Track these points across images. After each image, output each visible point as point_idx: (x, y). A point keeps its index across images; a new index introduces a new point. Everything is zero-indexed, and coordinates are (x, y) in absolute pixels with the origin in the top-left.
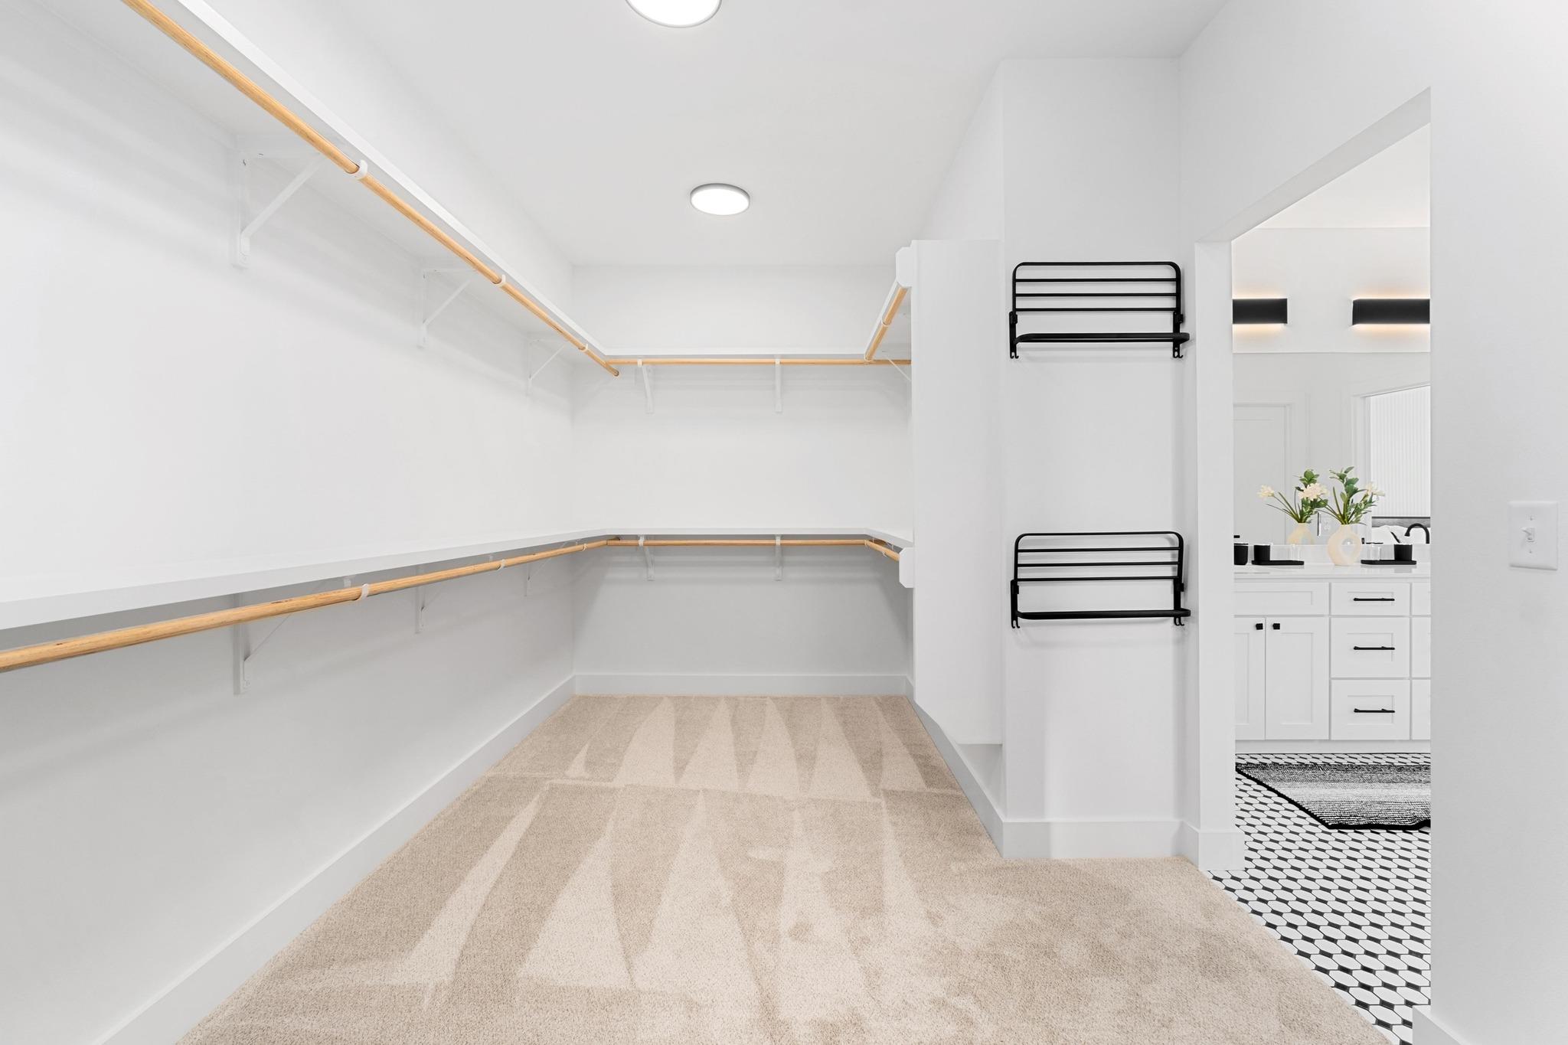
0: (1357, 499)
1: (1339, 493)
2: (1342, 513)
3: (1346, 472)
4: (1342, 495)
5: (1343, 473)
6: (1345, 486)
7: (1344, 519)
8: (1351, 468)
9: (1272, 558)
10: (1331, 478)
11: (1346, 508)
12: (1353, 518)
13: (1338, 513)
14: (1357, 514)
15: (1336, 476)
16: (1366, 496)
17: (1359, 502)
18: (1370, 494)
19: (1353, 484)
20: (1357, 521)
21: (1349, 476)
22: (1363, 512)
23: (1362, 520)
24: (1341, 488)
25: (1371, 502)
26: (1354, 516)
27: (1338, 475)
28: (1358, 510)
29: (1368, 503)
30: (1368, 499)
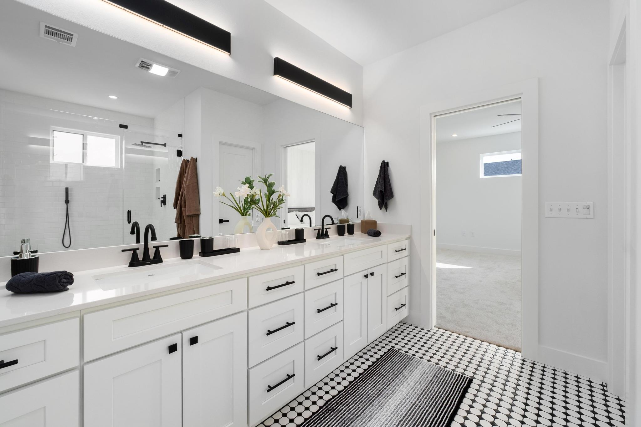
0: (274, 197)
1: (264, 193)
2: (265, 208)
3: (268, 178)
4: (266, 194)
5: (266, 178)
6: (267, 187)
7: (267, 213)
8: (271, 175)
9: (215, 248)
10: (259, 181)
11: (267, 207)
12: (272, 213)
13: (263, 209)
14: (275, 210)
15: (261, 180)
16: (280, 196)
17: (275, 200)
18: (281, 194)
19: (272, 187)
20: (274, 215)
21: (270, 181)
22: (278, 208)
23: (277, 214)
24: (265, 189)
25: (282, 200)
26: (272, 211)
27: (262, 179)
28: (275, 207)
29: (281, 201)
30: (281, 198)
